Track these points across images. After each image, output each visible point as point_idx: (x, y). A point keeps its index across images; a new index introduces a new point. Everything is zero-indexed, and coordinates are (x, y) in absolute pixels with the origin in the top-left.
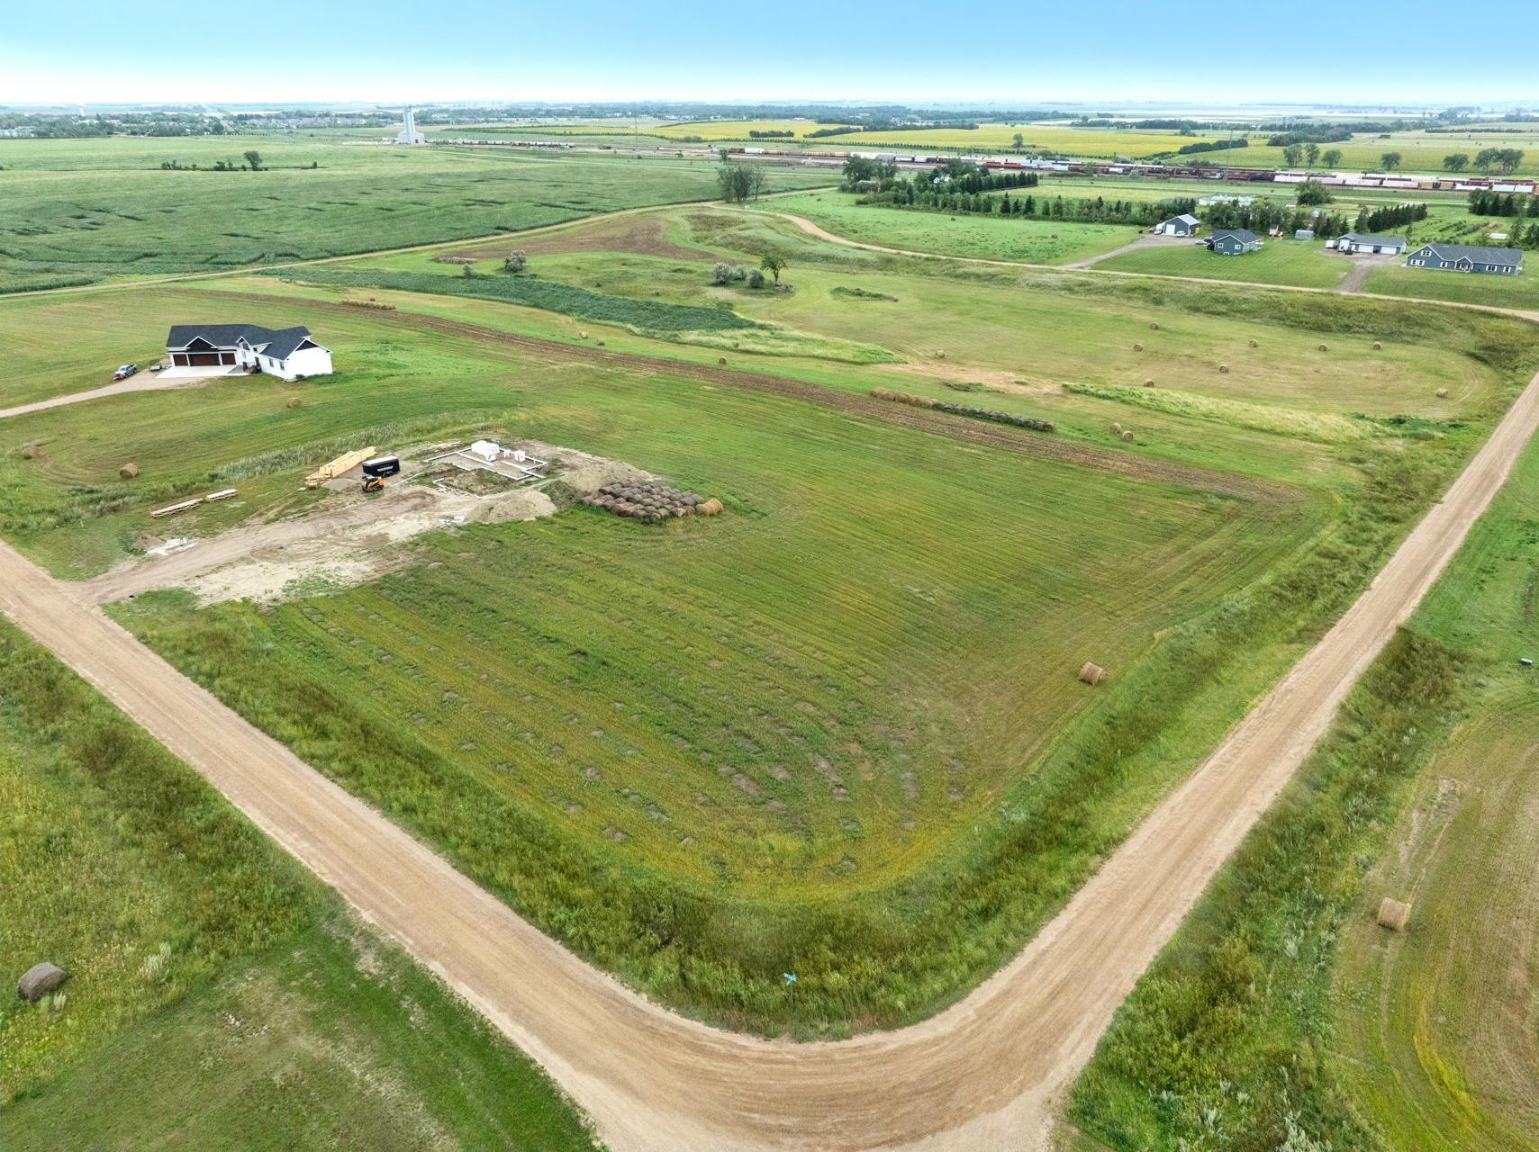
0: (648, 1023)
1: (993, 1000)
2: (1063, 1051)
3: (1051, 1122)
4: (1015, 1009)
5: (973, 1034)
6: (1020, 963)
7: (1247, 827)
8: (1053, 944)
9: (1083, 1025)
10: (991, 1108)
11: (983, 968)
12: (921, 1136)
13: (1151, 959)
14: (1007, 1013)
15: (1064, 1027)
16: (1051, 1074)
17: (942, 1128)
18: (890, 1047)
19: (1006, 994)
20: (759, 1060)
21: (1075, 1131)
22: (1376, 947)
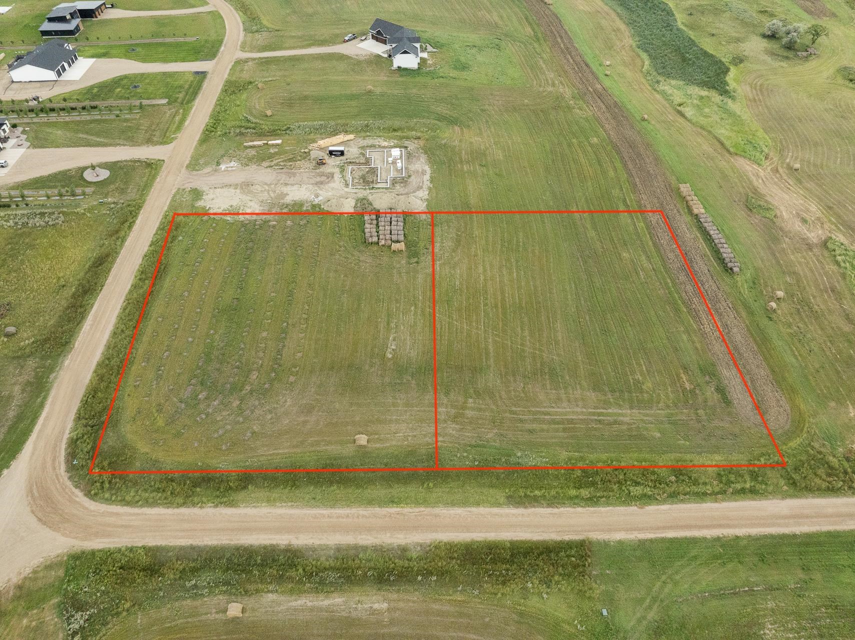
0: (58, 444)
1: (112, 513)
2: (98, 540)
3: (65, 551)
4: (112, 520)
5: (94, 516)
6: (136, 510)
7: (274, 542)
8: (151, 514)
9: (112, 540)
10: (64, 535)
11: (125, 502)
12: (45, 524)
13: (159, 544)
14: (108, 518)
15: (109, 535)
16: (86, 542)
17: (50, 527)
18: (77, 499)
19: (117, 514)
20: (57, 475)
21: (65, 558)
22: (214, 610)
